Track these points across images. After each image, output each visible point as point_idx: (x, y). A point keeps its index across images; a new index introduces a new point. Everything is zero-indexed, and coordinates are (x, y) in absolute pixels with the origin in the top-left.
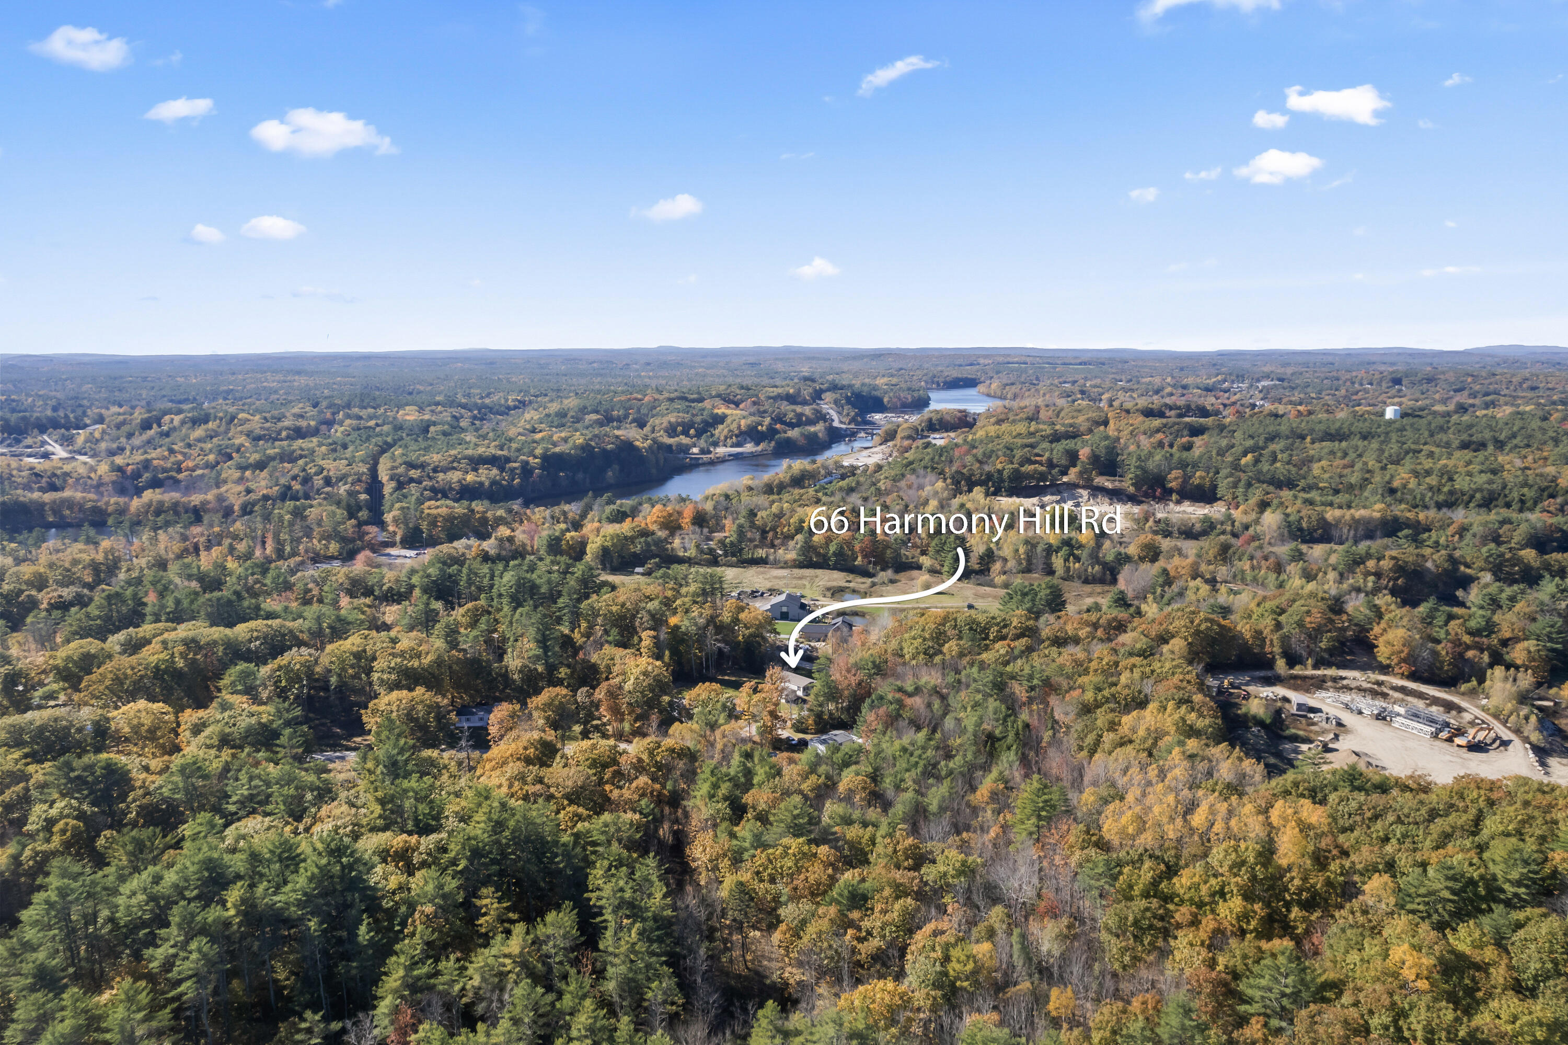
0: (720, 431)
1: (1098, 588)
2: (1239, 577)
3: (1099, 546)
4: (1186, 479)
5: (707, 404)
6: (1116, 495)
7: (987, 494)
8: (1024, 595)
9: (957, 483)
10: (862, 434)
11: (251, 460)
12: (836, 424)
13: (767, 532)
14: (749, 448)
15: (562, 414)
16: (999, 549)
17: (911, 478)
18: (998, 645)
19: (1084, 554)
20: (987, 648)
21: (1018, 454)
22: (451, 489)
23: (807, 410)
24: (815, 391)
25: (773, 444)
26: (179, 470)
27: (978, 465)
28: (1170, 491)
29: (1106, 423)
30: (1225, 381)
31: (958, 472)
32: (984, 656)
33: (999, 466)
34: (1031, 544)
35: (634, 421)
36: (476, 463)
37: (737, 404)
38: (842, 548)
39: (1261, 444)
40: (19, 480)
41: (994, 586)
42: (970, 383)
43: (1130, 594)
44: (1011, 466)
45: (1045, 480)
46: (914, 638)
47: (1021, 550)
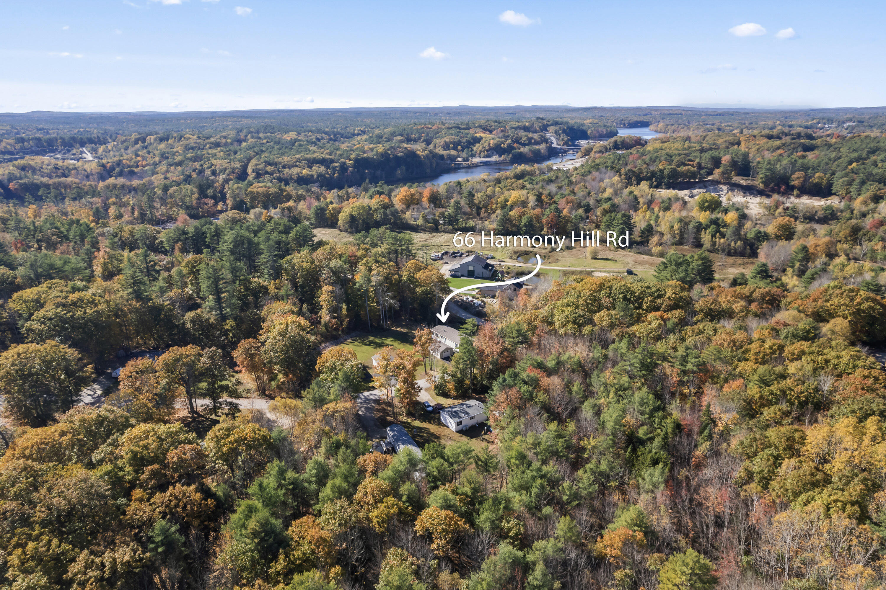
0: (477, 147)
1: (739, 260)
2: (869, 255)
3: (740, 225)
4: (807, 178)
5: (471, 131)
6: (749, 190)
7: (651, 187)
8: (679, 265)
9: (629, 178)
10: (571, 152)
11: (177, 161)
12: (555, 145)
13: (481, 209)
14: (495, 158)
15: (380, 137)
16: (658, 225)
17: (595, 174)
18: (651, 316)
19: (729, 232)
20: (639, 320)
21: (676, 159)
22: (291, 179)
23: (536, 136)
24: (544, 125)
25: (510, 156)
26: (137, 166)
27: (645, 166)
28: (793, 188)
29: (739, 143)
30: (819, 123)
31: (630, 170)
32: (635, 328)
33: (661, 167)
34: (684, 222)
35: (424, 141)
36: (311, 163)
37: (491, 132)
38: (531, 221)
39: (864, 155)
40: (46, 171)
41: (652, 255)
42: (645, 125)
43: (770, 266)
44: (670, 167)
45: (695, 178)
46: (568, 305)
47: (676, 227)
